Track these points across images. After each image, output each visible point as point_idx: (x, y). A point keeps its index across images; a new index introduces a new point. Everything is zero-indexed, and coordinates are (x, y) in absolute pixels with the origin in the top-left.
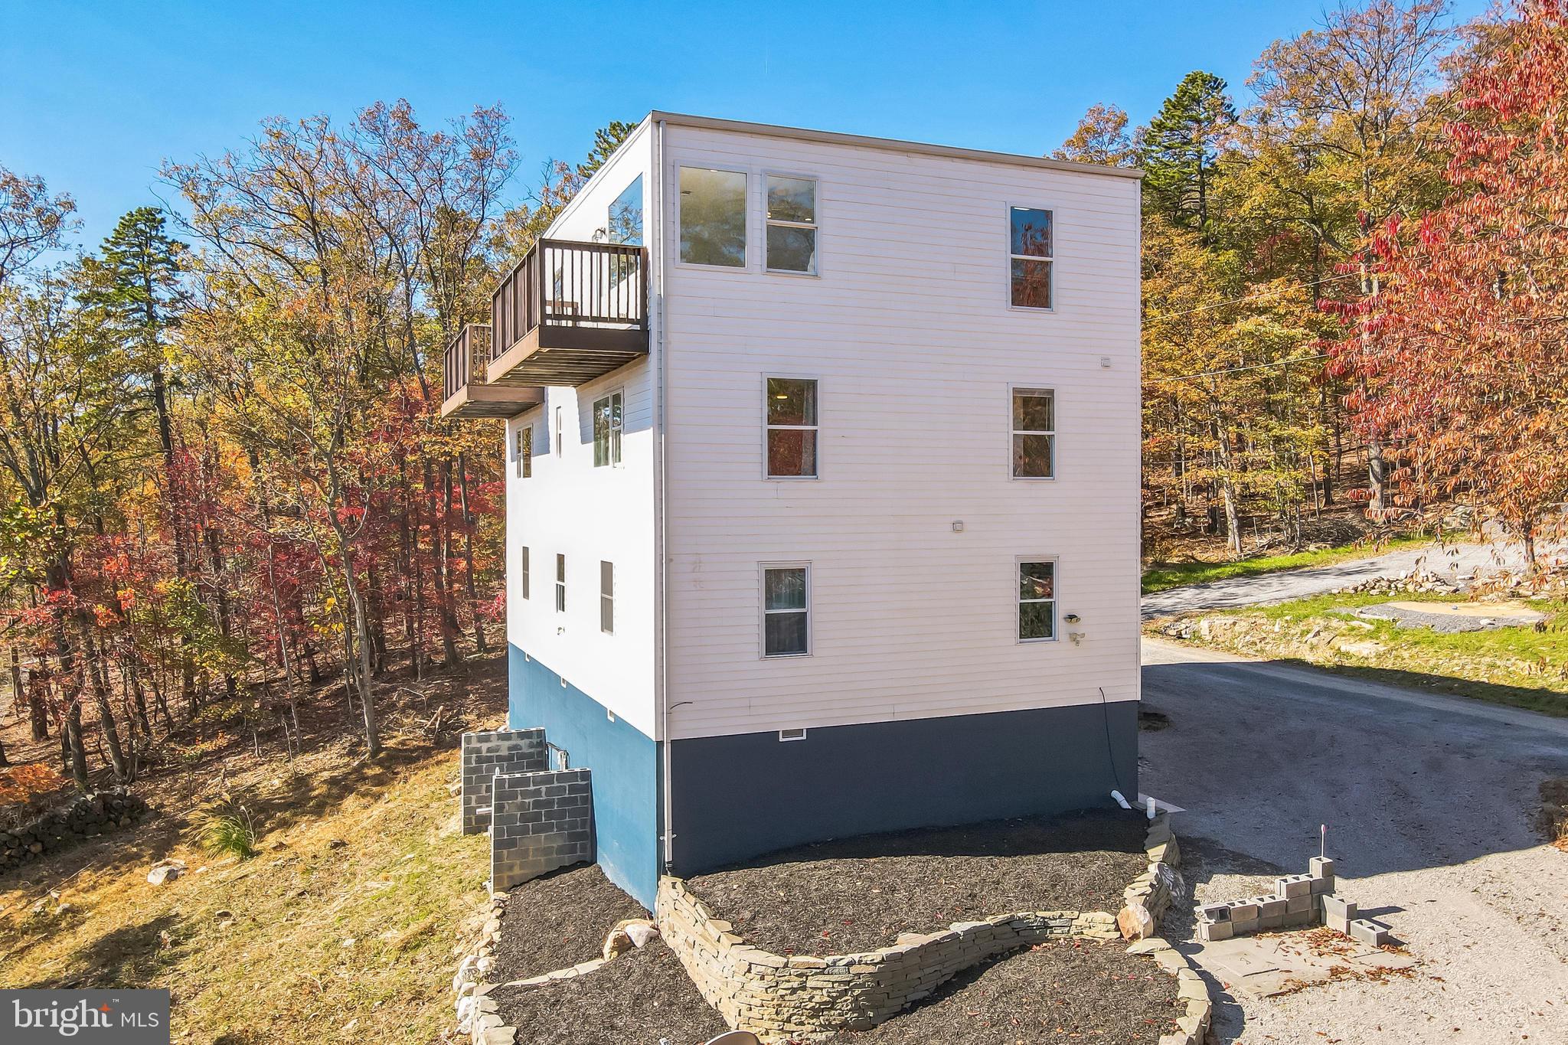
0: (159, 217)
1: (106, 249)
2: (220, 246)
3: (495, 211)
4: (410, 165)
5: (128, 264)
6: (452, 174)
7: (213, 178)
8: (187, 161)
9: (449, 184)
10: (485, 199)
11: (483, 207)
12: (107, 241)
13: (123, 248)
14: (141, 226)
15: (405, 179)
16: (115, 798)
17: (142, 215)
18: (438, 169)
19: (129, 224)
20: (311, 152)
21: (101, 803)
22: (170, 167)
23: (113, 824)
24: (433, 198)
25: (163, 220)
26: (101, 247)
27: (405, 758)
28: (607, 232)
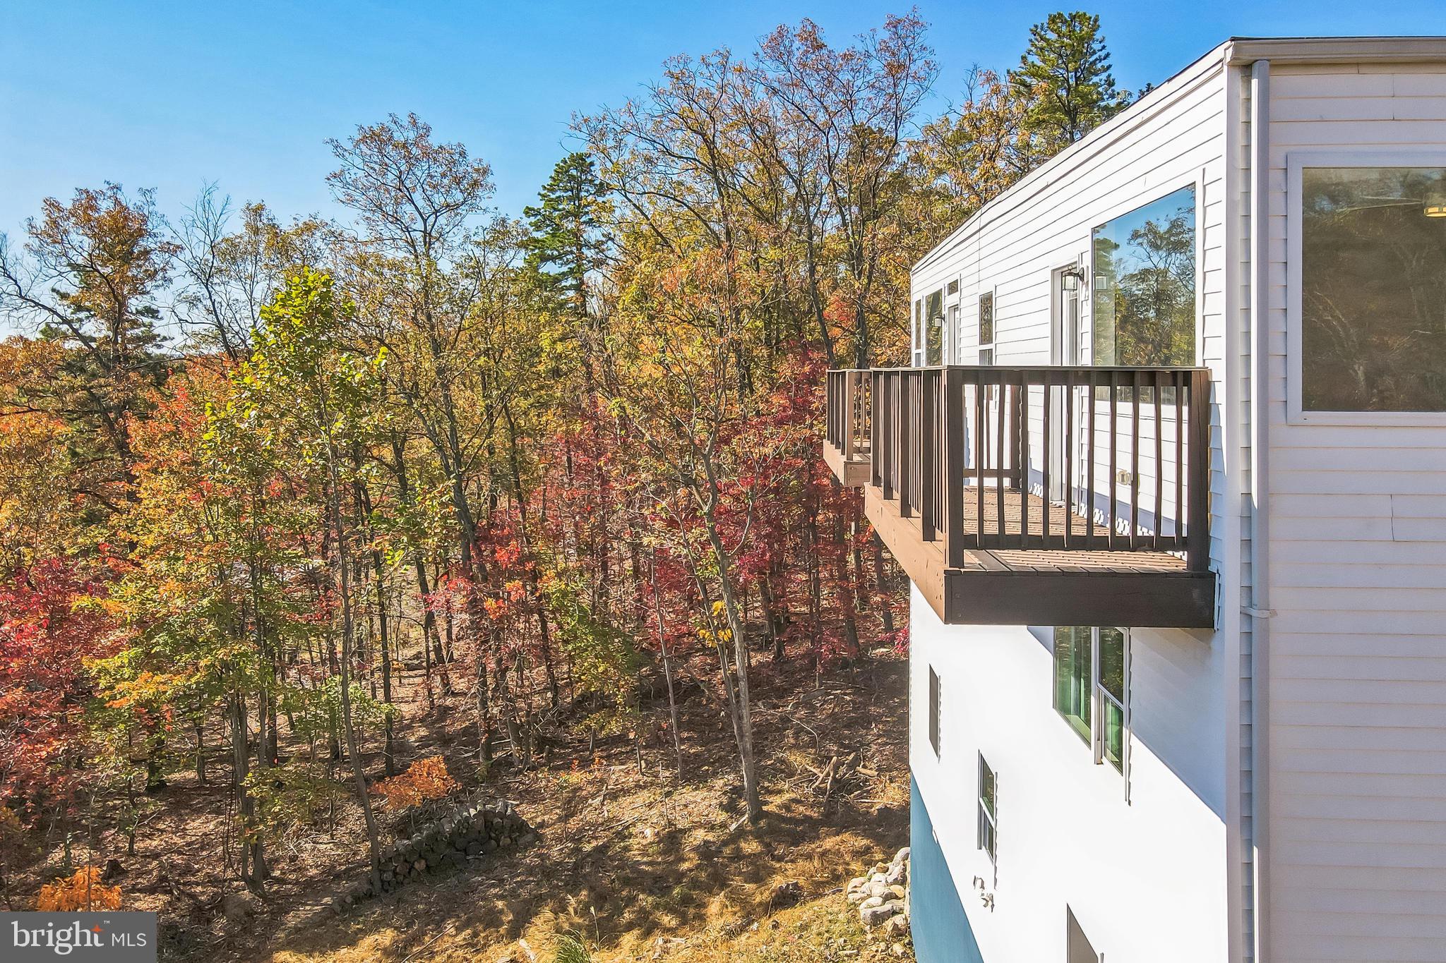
0: (588, 161)
1: (543, 196)
2: (626, 196)
3: (911, 131)
4: (817, 91)
5: (559, 210)
6: (865, 94)
7: (618, 129)
8: (593, 112)
9: (860, 105)
10: (898, 120)
11: (896, 129)
12: (544, 188)
13: (558, 194)
14: (574, 172)
15: (810, 105)
16: (495, 815)
17: (574, 161)
18: (848, 91)
19: (562, 171)
20: (713, 90)
21: (481, 821)
22: (580, 119)
23: (493, 842)
24: (844, 123)
25: (592, 164)
26: (539, 194)
27: (790, 833)
28: (1088, 276)
